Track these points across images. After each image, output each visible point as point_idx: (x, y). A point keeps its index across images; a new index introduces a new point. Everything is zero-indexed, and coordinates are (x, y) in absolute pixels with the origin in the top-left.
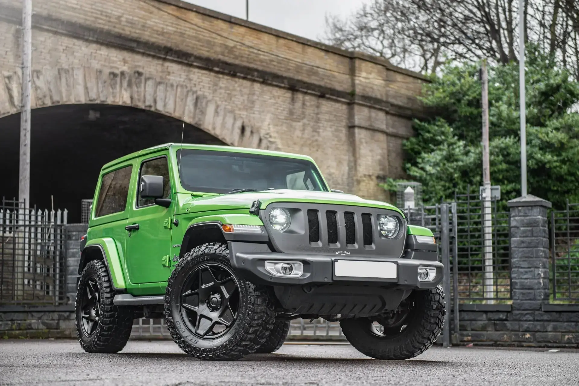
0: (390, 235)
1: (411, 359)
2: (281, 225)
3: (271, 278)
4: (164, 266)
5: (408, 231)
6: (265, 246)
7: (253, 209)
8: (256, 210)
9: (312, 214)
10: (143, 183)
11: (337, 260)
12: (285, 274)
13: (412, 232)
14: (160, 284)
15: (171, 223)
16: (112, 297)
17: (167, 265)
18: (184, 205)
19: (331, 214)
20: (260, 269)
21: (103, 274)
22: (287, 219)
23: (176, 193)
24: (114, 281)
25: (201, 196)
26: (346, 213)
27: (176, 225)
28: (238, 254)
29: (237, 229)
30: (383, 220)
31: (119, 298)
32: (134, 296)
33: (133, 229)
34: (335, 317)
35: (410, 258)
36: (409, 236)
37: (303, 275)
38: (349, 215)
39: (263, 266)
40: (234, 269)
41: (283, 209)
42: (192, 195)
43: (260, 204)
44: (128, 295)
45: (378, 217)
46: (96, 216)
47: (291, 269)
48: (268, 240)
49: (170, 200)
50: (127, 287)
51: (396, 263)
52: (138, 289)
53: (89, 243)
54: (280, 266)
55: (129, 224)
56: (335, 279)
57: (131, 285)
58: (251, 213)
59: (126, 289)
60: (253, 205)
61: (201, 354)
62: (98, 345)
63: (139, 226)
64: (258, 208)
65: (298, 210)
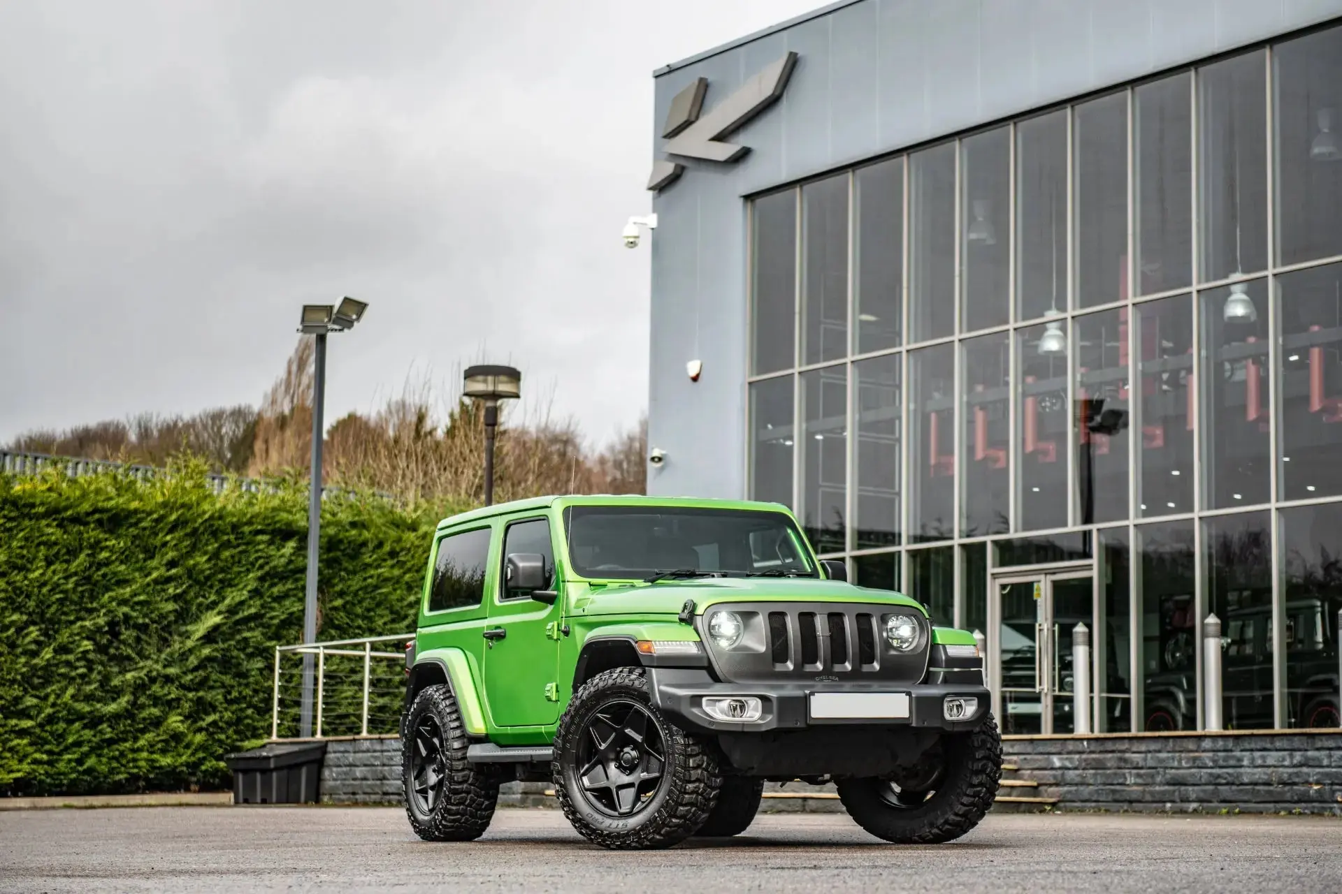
0: (904, 646)
1: (952, 841)
2: (729, 639)
3: (713, 723)
4: (549, 699)
5: (933, 636)
6: (703, 674)
7: (685, 615)
8: (689, 617)
9: (776, 619)
10: (511, 566)
11: (812, 693)
12: (734, 716)
13: (939, 641)
14: (543, 729)
15: (558, 630)
16: (465, 748)
17: (554, 699)
18: (579, 600)
19: (806, 619)
20: (696, 711)
21: (448, 710)
22: (738, 627)
23: (564, 581)
24: (466, 721)
25: (605, 586)
26: (830, 615)
27: (566, 633)
28: (663, 688)
29: (659, 649)
30: (890, 624)
31: (475, 751)
32: (502, 746)
33: (497, 636)
34: (820, 778)
35: (936, 684)
36: (934, 646)
37: (761, 718)
38: (836, 619)
39: (699, 705)
40: (656, 710)
41: (733, 614)
42: (590, 585)
43: (694, 606)
44: (490, 746)
45: (884, 620)
46: (431, 609)
47: (742, 707)
48: (706, 664)
49: (555, 593)
50: (489, 732)
51: (909, 694)
52: (507, 735)
53: (423, 656)
54: (725, 704)
55: (488, 627)
56: (812, 722)
57: (494, 728)
58: (682, 620)
59: (487, 735)
60: (685, 607)
61: (604, 841)
62: (443, 826)
63: (505, 633)
64: (692, 614)
65: (753, 614)
